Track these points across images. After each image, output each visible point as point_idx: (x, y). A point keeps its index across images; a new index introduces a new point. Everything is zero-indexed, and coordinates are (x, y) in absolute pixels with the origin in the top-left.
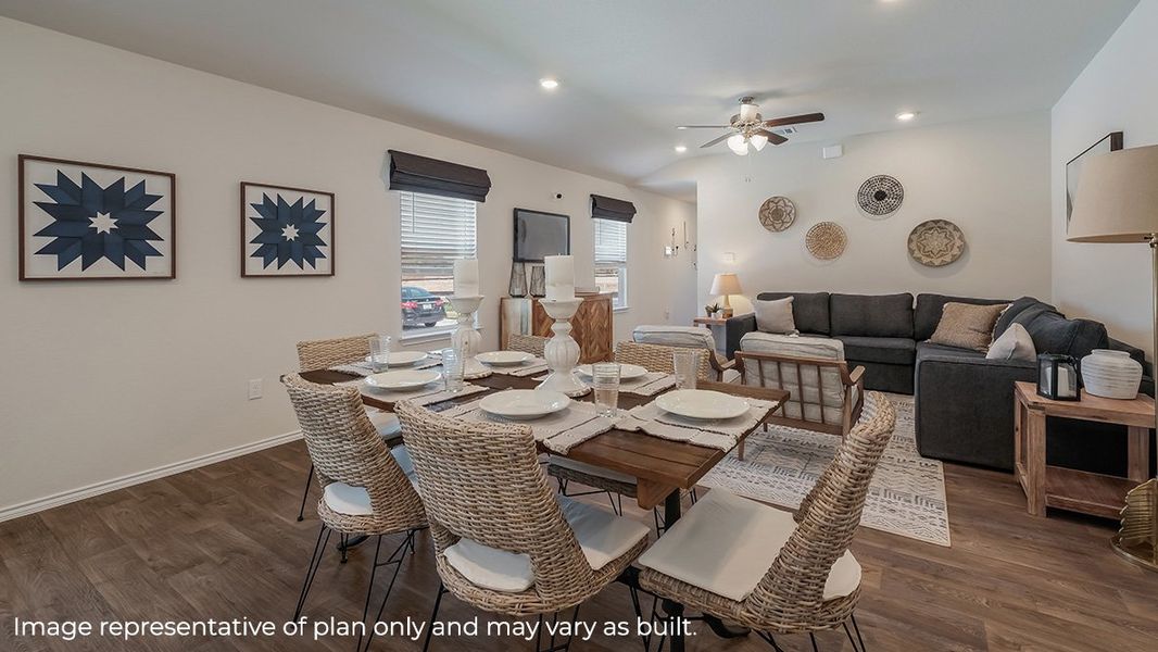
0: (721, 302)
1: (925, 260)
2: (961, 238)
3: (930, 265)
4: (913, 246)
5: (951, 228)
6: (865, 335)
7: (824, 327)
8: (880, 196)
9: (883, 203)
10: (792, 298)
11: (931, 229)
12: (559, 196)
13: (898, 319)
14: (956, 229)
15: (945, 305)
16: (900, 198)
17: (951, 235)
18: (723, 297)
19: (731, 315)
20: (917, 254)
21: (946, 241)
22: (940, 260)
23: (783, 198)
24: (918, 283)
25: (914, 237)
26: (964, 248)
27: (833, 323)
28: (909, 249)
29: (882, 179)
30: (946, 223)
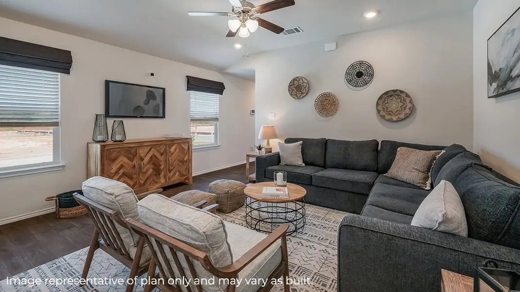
0: (264, 144)
1: (388, 117)
2: (411, 102)
3: (391, 121)
4: (380, 108)
5: (404, 95)
6: (346, 167)
7: (321, 162)
8: (360, 75)
9: (360, 80)
10: (301, 142)
11: (391, 96)
12: (152, 74)
13: (367, 158)
14: (407, 95)
15: (399, 148)
16: (372, 76)
17: (405, 100)
18: (266, 141)
19: (271, 152)
20: (382, 113)
21: (401, 104)
22: (397, 117)
23: (301, 78)
24: (382, 132)
25: (381, 102)
26: (413, 109)
27: (327, 159)
28: (378, 110)
29: (361, 63)
30: (401, 92)
